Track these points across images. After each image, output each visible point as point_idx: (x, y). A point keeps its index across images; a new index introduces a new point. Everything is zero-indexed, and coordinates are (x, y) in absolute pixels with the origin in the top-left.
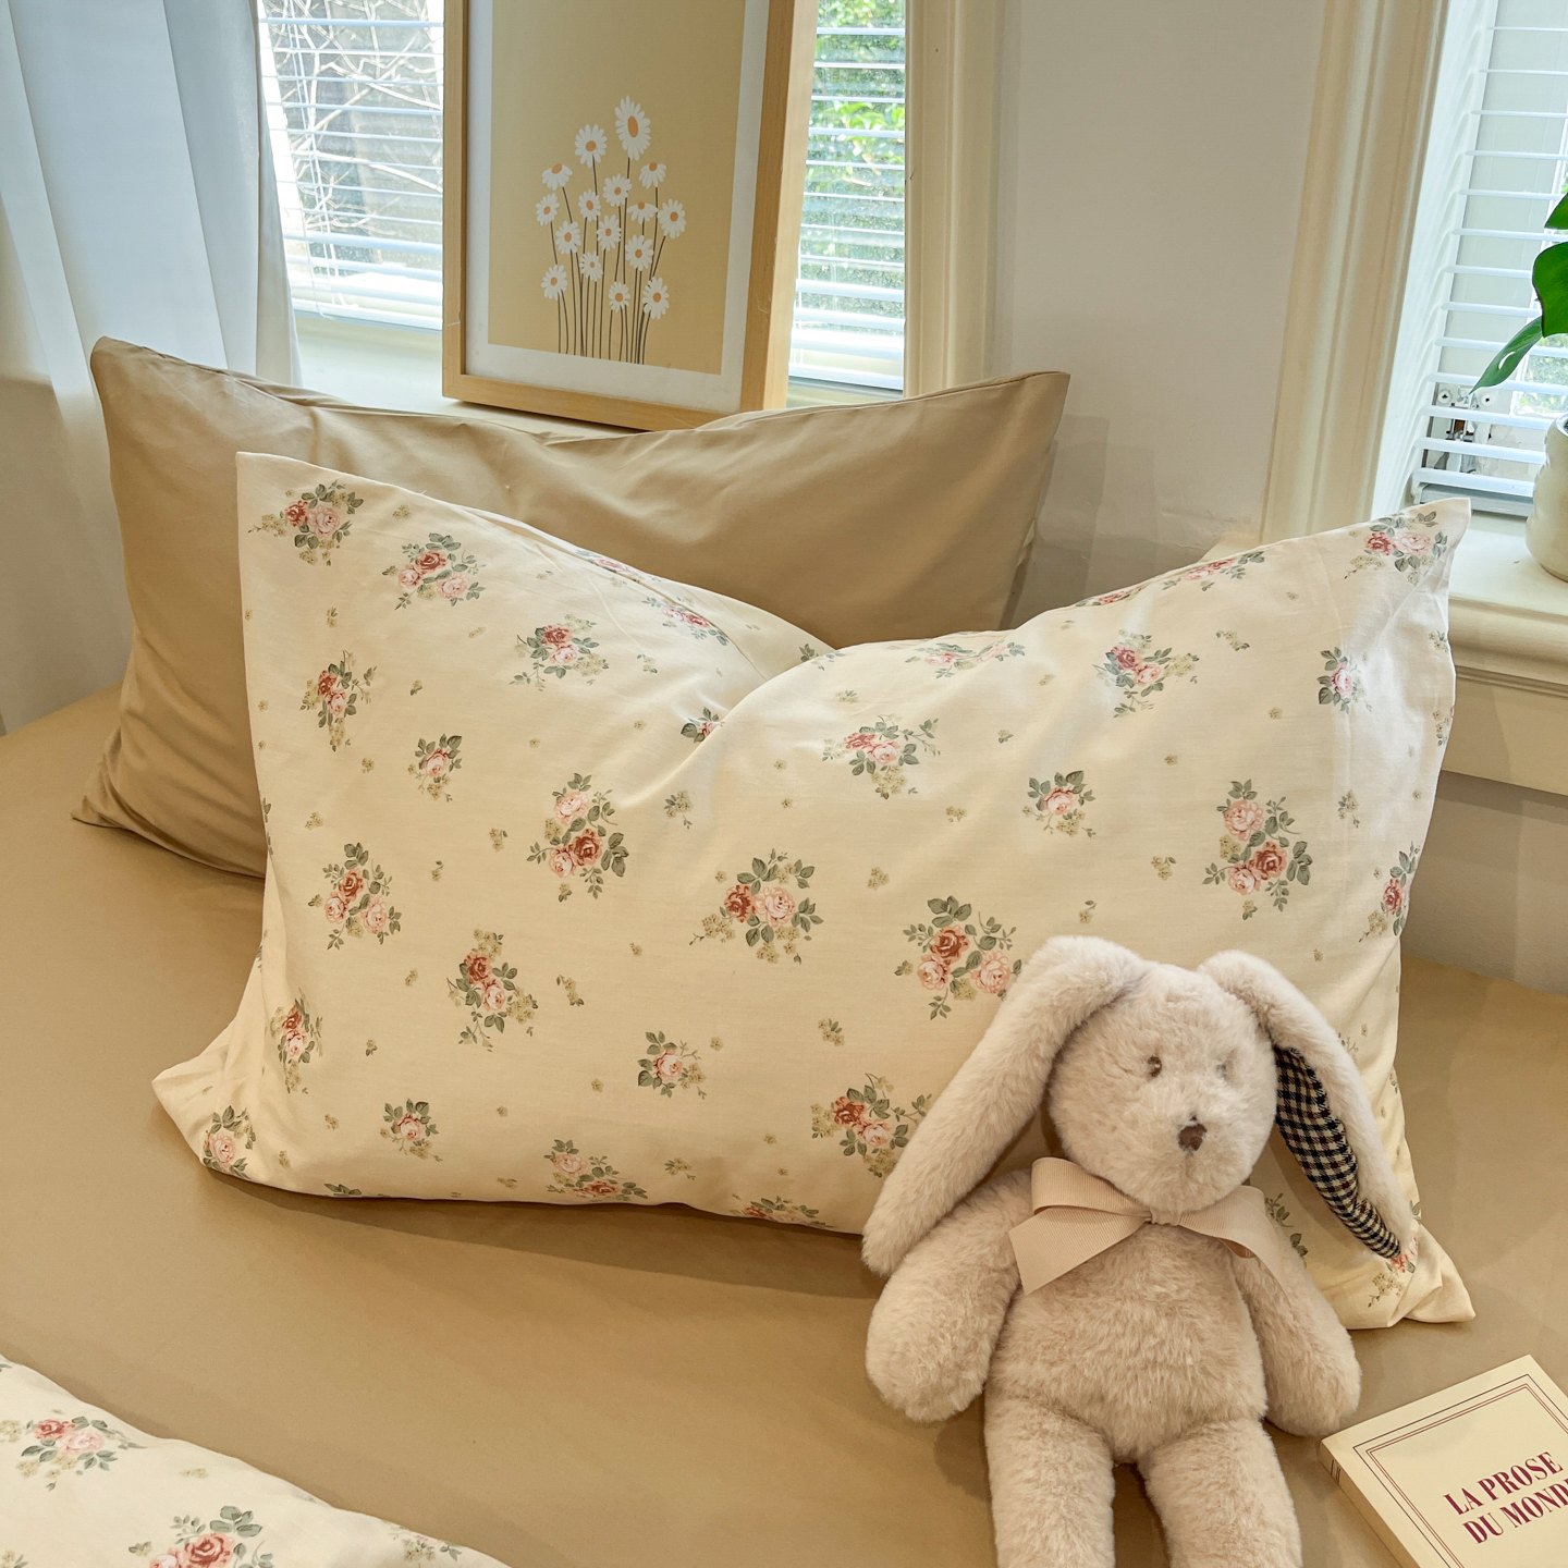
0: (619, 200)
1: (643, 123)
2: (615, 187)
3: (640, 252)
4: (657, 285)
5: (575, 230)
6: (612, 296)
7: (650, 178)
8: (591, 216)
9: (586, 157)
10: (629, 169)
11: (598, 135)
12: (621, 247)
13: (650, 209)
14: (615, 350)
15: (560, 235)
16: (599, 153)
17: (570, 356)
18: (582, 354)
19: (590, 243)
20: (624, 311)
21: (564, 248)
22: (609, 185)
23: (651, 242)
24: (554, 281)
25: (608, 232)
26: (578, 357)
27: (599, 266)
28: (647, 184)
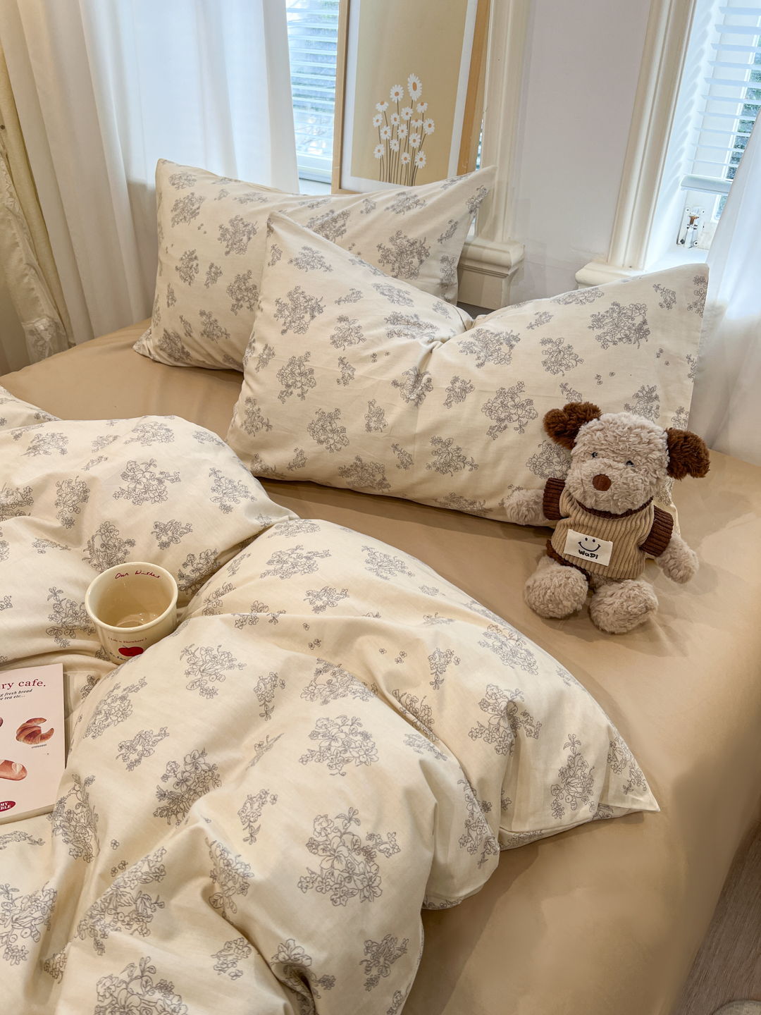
0: (407, 118)
1: (419, 85)
2: (406, 112)
3: (415, 140)
4: (421, 154)
5: (388, 129)
6: (403, 158)
7: (421, 109)
8: (396, 124)
9: (395, 99)
10: (412, 105)
11: (398, 89)
12: (407, 138)
13: (420, 122)
14: (403, 181)
15: (382, 131)
16: (400, 97)
17: (384, 183)
18: (390, 182)
19: (395, 136)
20: (407, 165)
21: (384, 137)
22: (404, 111)
23: (419, 136)
24: (379, 151)
25: (402, 131)
26: (388, 183)
27: (398, 145)
28: (419, 111)
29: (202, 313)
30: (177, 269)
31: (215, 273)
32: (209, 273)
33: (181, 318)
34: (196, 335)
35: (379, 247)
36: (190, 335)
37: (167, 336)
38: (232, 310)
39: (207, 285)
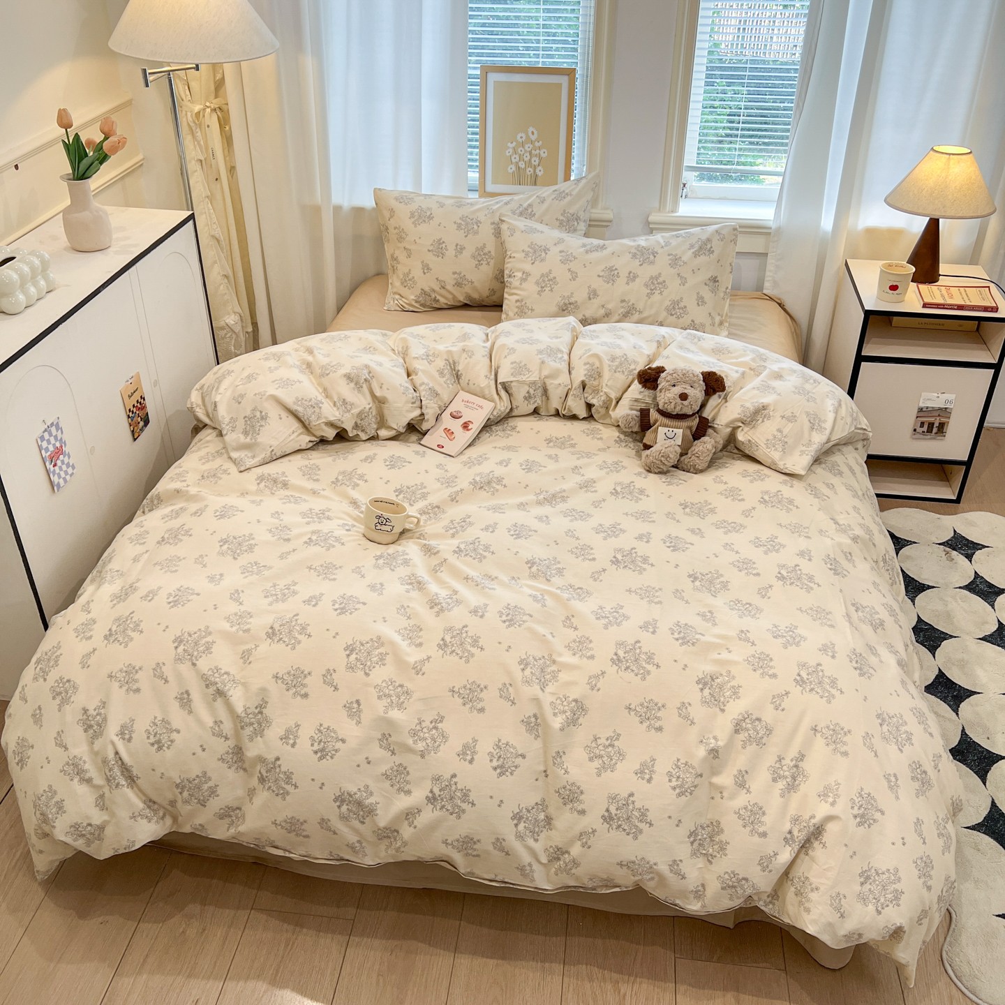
0: (530, 149)
1: (536, 132)
2: (528, 147)
3: (535, 161)
4: (540, 168)
5: (517, 157)
6: (528, 171)
7: (537, 144)
8: (522, 153)
9: (520, 140)
10: (532, 142)
11: (523, 135)
12: (530, 160)
13: (538, 151)
15: (513, 158)
16: (523, 139)
17: (516, 186)
19: (521, 159)
20: (531, 174)
23: (538, 158)
24: (511, 169)
25: (526, 157)
27: (524, 164)
28: (537, 146)
29: (454, 273)
30: (429, 251)
31: (460, 249)
32: (456, 249)
33: (437, 279)
34: (449, 287)
35: (557, 219)
36: (444, 288)
37: (423, 292)
38: (476, 267)
39: (456, 256)
